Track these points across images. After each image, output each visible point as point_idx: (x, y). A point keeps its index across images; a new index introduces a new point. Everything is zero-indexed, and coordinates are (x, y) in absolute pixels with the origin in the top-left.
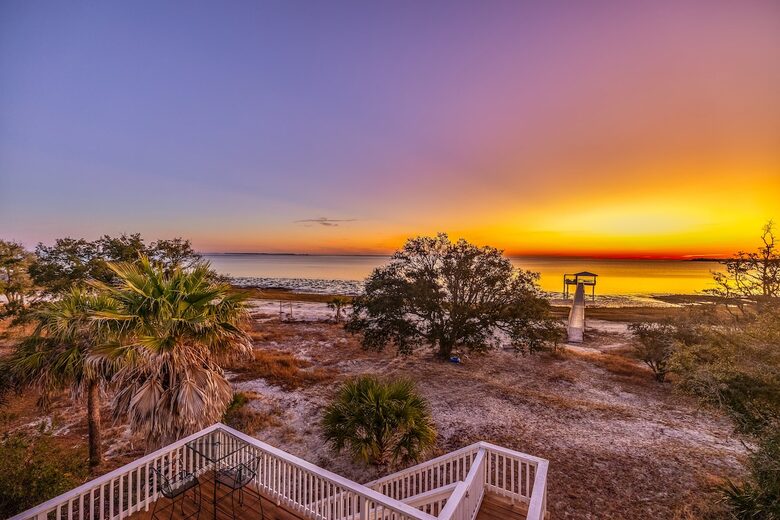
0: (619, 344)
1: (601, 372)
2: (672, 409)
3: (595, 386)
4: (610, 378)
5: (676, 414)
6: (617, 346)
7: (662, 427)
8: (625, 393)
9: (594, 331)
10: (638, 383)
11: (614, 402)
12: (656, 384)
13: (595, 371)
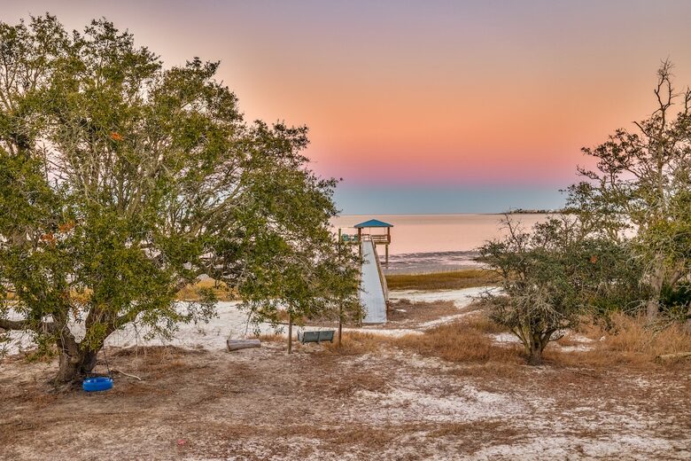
0: (449, 318)
1: (433, 362)
2: (574, 405)
3: (427, 391)
4: (453, 372)
5: (584, 413)
6: (446, 320)
7: (577, 441)
8: (485, 393)
9: (404, 303)
10: (501, 373)
11: (472, 414)
12: (529, 370)
13: (421, 364)
